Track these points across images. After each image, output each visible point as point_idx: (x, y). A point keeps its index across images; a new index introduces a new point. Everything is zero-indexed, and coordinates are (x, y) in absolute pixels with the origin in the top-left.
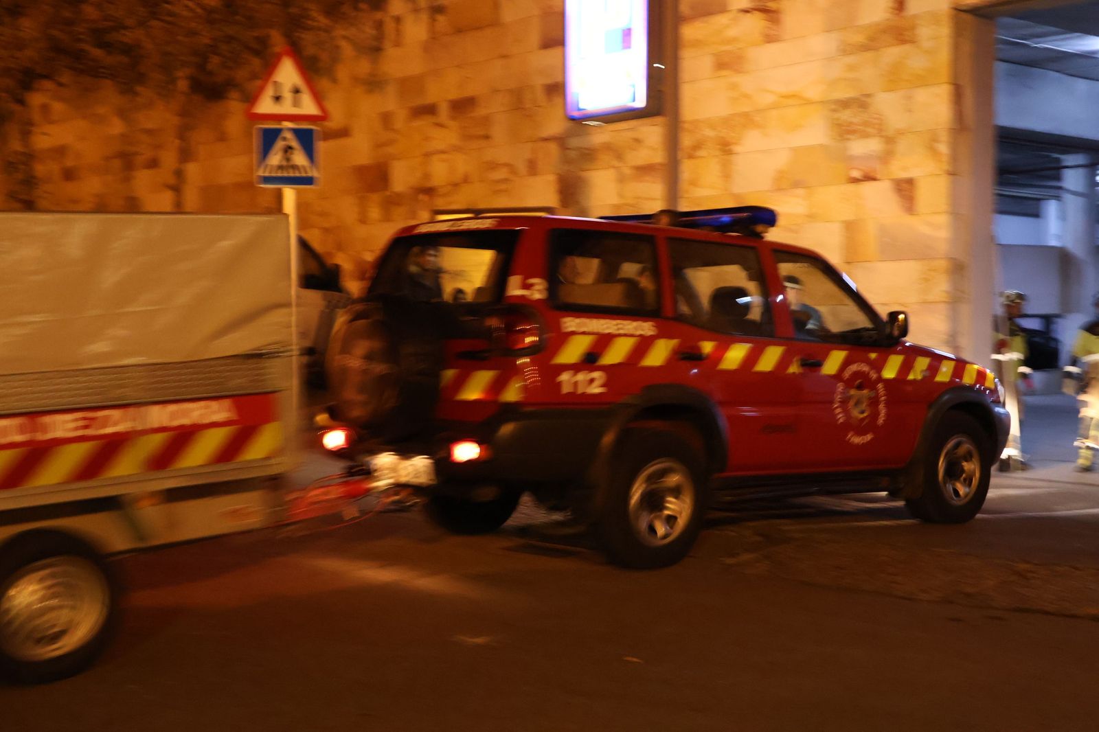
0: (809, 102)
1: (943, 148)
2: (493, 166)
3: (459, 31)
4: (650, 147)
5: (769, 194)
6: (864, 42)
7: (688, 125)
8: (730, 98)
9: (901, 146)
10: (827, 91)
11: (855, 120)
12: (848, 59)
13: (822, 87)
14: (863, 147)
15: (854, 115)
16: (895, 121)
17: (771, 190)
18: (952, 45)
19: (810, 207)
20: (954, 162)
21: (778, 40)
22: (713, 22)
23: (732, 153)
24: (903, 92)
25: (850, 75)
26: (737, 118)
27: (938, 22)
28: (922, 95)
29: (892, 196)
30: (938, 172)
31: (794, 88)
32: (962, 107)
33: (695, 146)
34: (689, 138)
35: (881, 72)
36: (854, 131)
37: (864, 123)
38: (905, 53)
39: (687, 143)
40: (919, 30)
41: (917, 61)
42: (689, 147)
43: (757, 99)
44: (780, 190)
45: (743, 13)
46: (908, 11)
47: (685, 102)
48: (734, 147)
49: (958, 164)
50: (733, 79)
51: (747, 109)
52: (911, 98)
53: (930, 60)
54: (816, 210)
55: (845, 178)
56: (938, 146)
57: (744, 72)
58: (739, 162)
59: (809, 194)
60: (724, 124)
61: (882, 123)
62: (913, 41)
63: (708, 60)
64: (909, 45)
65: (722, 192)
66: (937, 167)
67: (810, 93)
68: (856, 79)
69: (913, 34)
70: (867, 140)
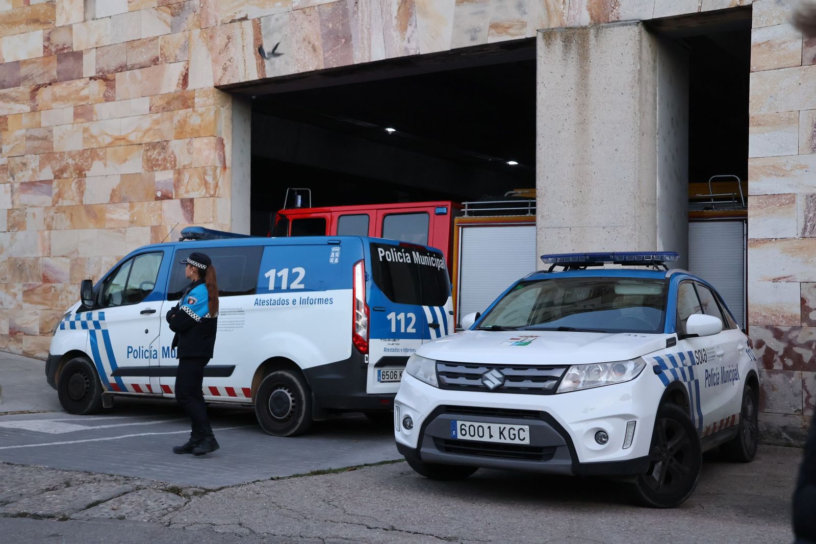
0: (132, 144)
4: (33, 170)
5: (108, 206)
6: (165, 105)
7: (57, 155)
8: (84, 138)
9: (186, 176)
10: (143, 137)
11: (160, 158)
12: (156, 116)
13: (140, 134)
14: (164, 177)
15: (159, 154)
16: (183, 160)
17: (109, 203)
18: (216, 112)
19: (132, 216)
20: (217, 189)
21: (114, 100)
22: (74, 85)
23: (85, 177)
24: (187, 140)
25: (157, 127)
26: (88, 152)
27: (207, 96)
28: (197, 143)
29: (180, 211)
30: (208, 196)
31: (123, 133)
32: (224, 153)
33: (62, 171)
34: (58, 164)
35: (174, 126)
36: (159, 165)
37: (165, 159)
38: (188, 114)
39: (57, 168)
40: (196, 100)
41: (195, 121)
42: (58, 171)
43: (100, 139)
44: (114, 203)
45: (93, 80)
46: (190, 87)
47: (55, 139)
48: (87, 172)
49: (221, 190)
50: (86, 125)
51: (94, 146)
52: (192, 145)
53: (202, 120)
54: (136, 218)
55: (154, 197)
56: (207, 178)
57: (93, 121)
58: (89, 182)
59: (132, 207)
60: (80, 156)
61: (175, 161)
62: (193, 107)
63: (71, 111)
64: (191, 110)
65: (79, 204)
66: (206, 192)
67: (132, 138)
68: (160, 129)
69: (193, 103)
70: (167, 172)
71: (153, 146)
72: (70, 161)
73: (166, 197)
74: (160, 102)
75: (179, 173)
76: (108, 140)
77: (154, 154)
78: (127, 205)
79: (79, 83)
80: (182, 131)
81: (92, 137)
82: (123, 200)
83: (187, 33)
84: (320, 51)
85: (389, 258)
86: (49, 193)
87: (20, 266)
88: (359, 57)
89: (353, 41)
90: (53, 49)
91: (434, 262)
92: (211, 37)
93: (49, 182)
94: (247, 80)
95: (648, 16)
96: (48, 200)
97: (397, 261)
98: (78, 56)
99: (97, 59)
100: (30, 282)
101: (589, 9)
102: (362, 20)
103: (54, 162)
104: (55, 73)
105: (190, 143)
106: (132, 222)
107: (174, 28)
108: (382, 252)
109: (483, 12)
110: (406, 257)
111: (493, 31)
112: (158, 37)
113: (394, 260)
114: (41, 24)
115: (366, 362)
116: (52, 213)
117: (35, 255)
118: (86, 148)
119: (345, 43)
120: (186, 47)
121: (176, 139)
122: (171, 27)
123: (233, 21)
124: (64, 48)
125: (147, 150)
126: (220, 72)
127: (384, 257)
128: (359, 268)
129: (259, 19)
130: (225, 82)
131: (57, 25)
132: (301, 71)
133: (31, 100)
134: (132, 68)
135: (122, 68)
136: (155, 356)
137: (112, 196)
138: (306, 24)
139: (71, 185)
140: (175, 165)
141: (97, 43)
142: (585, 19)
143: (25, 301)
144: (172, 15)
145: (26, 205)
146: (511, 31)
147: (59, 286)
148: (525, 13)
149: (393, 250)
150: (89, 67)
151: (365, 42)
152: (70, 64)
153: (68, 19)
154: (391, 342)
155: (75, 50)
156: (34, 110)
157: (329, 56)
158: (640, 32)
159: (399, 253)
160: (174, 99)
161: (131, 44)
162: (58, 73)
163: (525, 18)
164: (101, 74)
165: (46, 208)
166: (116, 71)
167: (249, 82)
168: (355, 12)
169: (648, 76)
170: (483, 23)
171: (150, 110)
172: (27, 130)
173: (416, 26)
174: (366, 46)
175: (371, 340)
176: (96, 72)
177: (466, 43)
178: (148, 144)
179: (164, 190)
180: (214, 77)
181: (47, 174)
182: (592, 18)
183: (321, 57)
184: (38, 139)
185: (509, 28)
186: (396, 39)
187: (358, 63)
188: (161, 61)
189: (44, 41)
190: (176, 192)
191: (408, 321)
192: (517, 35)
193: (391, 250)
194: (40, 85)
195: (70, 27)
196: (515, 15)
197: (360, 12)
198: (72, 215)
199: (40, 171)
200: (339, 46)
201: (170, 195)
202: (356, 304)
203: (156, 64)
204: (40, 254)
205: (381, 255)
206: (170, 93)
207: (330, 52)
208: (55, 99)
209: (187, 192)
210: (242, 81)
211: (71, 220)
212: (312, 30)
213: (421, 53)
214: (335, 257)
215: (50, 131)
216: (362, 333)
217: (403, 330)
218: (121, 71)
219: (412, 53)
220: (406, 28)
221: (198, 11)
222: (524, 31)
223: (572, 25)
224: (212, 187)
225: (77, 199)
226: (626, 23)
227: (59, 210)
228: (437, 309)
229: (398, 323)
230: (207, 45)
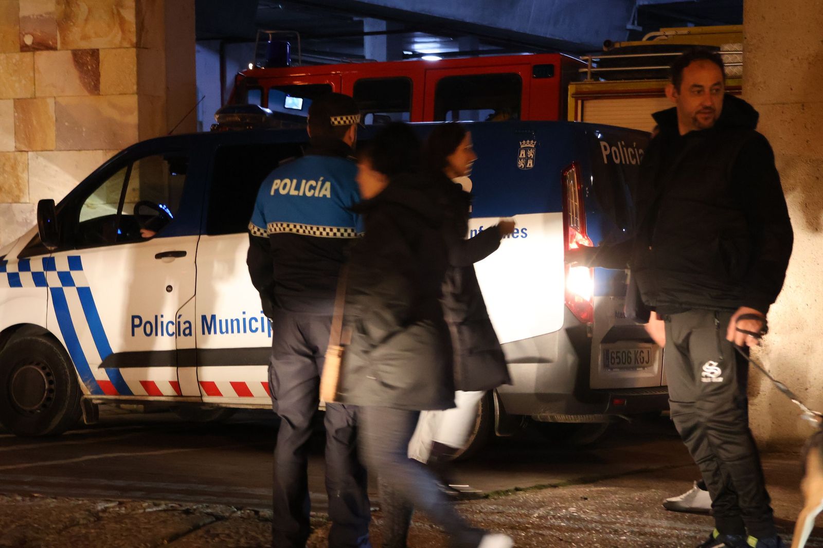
1: (129, 15)
14: (37, 9)
20: (143, 33)
29: (74, 73)
30: (126, 45)
49: (151, 34)
55: (18, 46)
56: (124, 12)
66: (124, 38)
73: (43, 46)
85: (617, 158)
97: (628, 163)
108: (605, 148)
113: (624, 162)
127: (609, 157)
136: (187, 332)
149: (621, 144)
159: (630, 150)
179: (38, 35)
190: (63, 37)
193: (619, 143)
201: (50, 43)
205: (605, 153)
209: (85, 37)
214: (527, 159)
224: (133, 28)
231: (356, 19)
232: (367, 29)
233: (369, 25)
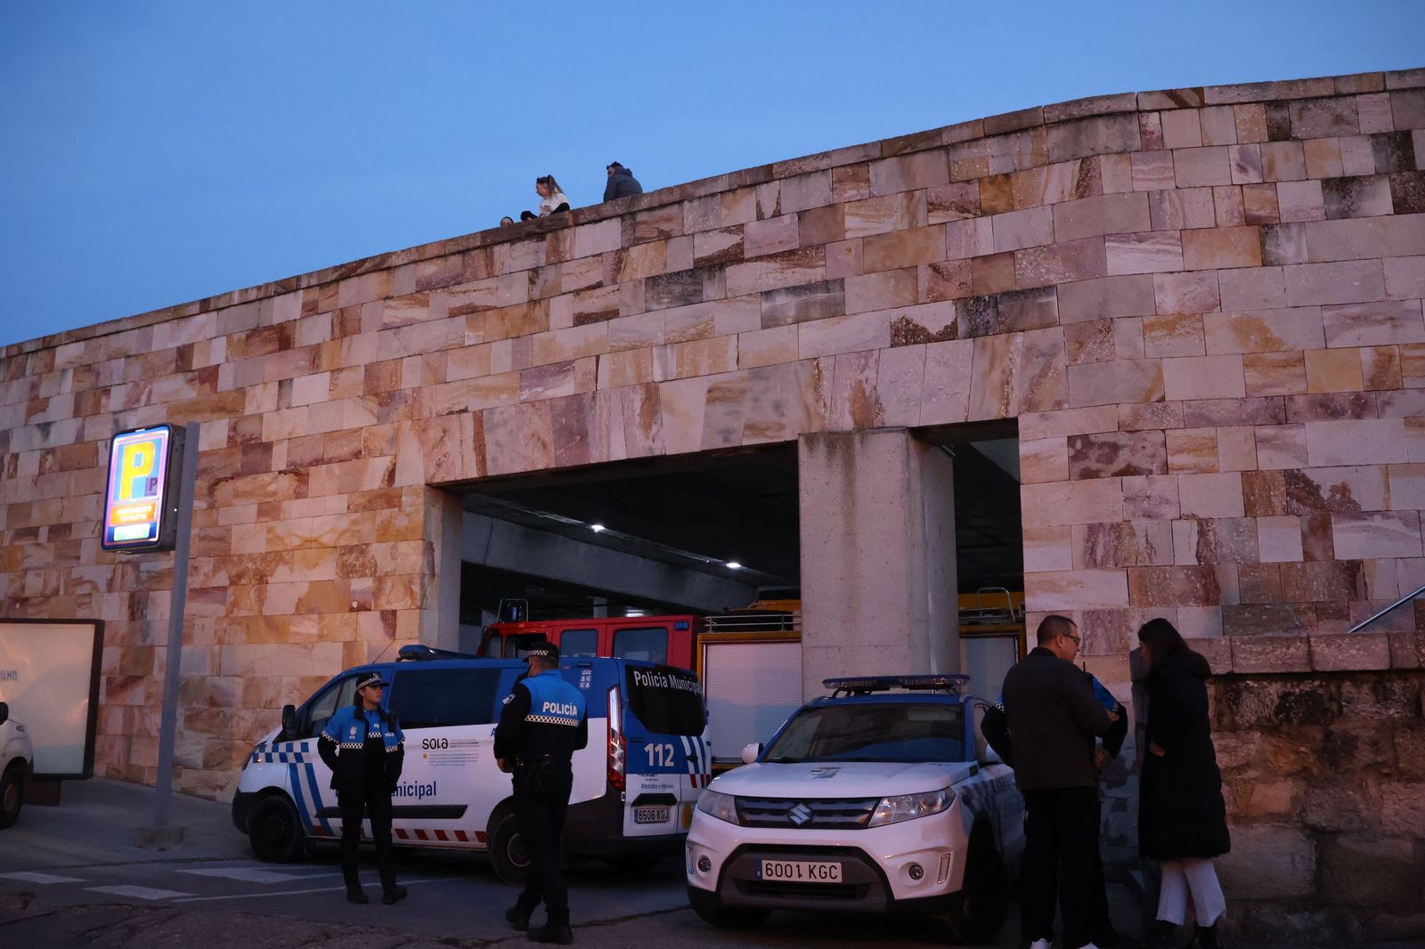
0: (324, 547)
1: (416, 588)
2: (80, 582)
3: (62, 469)
4: (205, 574)
5: (292, 617)
6: (367, 504)
7: (235, 559)
8: (268, 539)
9: (388, 585)
10: (338, 539)
11: (357, 563)
12: (354, 516)
13: (335, 536)
14: (361, 584)
15: (357, 559)
16: (385, 565)
17: (293, 615)
18: (426, 512)
19: (321, 629)
20: (425, 600)
21: (306, 497)
22: (260, 479)
23: (267, 583)
24: (391, 544)
25: (356, 528)
26: (272, 555)
27: (417, 494)
28: (403, 547)
29: (380, 624)
30: (413, 607)
31: (315, 535)
32: (433, 558)
33: (240, 576)
34: (235, 568)
35: (376, 527)
36: (357, 572)
37: (363, 565)
38: (394, 515)
39: (234, 573)
40: (404, 499)
41: (401, 522)
42: (236, 576)
43: (287, 541)
44: (300, 614)
45: (282, 474)
46: (397, 483)
47: (234, 539)
48: (269, 578)
49: (428, 602)
50: (272, 524)
51: (279, 548)
52: (396, 549)
53: (409, 522)
54: (325, 632)
55: (349, 608)
56: (413, 587)
57: (279, 519)
58: (271, 590)
59: (321, 619)
60: (262, 559)
61: (376, 566)
62: (400, 507)
63: (253, 509)
64: (397, 509)
65: (257, 614)
66: (412, 603)
67: (326, 540)
68: (359, 531)
69: (400, 502)
70: (365, 579)
71: (350, 549)
72: (250, 565)
73: (363, 608)
74: (362, 501)
75: (380, 581)
76: (296, 542)
77: (351, 558)
78: (315, 616)
79: (267, 477)
80: (384, 534)
81: (278, 537)
82: (311, 611)
83: (396, 425)
84: (552, 448)
85: (646, 682)
86: (223, 602)
87: (183, 686)
88: (596, 456)
89: (590, 439)
90: (239, 440)
91: (690, 686)
92: (424, 430)
93: (223, 589)
94: (464, 478)
95: (915, 424)
96: (221, 610)
97: (655, 685)
98: (267, 447)
99: (289, 451)
100: (194, 705)
101: (853, 414)
102: (600, 415)
103: (230, 566)
104: (239, 466)
105: (394, 548)
106: (321, 637)
107: (381, 419)
108: (638, 676)
109: (736, 412)
110: (663, 681)
111: (748, 433)
112: (361, 429)
113: (651, 685)
114: (227, 412)
115: (623, 800)
116: (225, 625)
117: (202, 674)
118: (270, 550)
119: (581, 439)
120: (394, 440)
121: (378, 542)
122: (378, 418)
123: (451, 413)
124: (251, 439)
125: (343, 554)
126: (432, 470)
127: (640, 681)
128: (613, 694)
129: (481, 412)
130: (438, 479)
131: (245, 414)
132: (529, 469)
133: (208, 495)
134: (330, 461)
135: (318, 462)
137: (297, 607)
138: (536, 418)
139: (249, 593)
140: (375, 572)
141: (290, 434)
142: (847, 423)
143: (187, 728)
144: (380, 405)
145: (195, 615)
146: (769, 433)
147: (228, 710)
148: (782, 415)
149: (648, 673)
150: (279, 459)
151: (604, 440)
152: (256, 456)
153: (258, 407)
154: (649, 778)
155: (264, 441)
156: (211, 507)
157: (562, 454)
158: (907, 440)
159: (655, 677)
160: (376, 497)
161: (330, 436)
162: (242, 466)
163: (783, 420)
164: (292, 467)
165: (218, 619)
166: (311, 464)
167: (467, 480)
168: (592, 408)
169: (916, 485)
170: (738, 424)
171: (348, 508)
172: (201, 529)
173: (662, 424)
174: (605, 444)
175: (627, 775)
176: (287, 466)
177: (718, 443)
178: (345, 547)
179: (361, 601)
180: (426, 473)
181: (222, 579)
182: (855, 423)
183: (552, 455)
184: (214, 539)
185: (765, 430)
186: (638, 437)
187: (595, 462)
188: (365, 455)
189: (229, 431)
190: (375, 602)
191: (666, 753)
192: (774, 437)
194: (220, 479)
195: (260, 416)
196: (772, 416)
197: (597, 407)
198: (248, 626)
199: (214, 574)
200: (573, 444)
201: (368, 606)
202: (611, 733)
203: (357, 458)
204: (208, 672)
205: (637, 679)
206: (373, 490)
207: (563, 450)
208: (237, 495)
209: (389, 603)
210: (458, 478)
211: (248, 633)
212: (541, 425)
213: (669, 453)
214: (586, 682)
215: (229, 531)
216: (617, 767)
217: (661, 764)
218: (316, 465)
219: (657, 453)
220: (650, 428)
221: (410, 402)
222: (782, 433)
223: (834, 430)
224: (419, 597)
225: (256, 608)
226: (891, 430)
227: (235, 621)
228: (694, 739)
229: (656, 755)
230: (419, 438)
231: (589, 597)
232: (595, 603)
233: (597, 601)
